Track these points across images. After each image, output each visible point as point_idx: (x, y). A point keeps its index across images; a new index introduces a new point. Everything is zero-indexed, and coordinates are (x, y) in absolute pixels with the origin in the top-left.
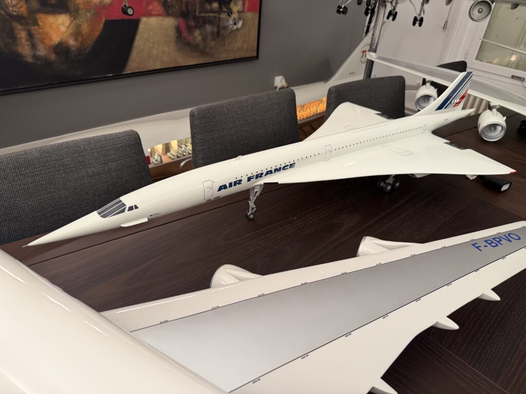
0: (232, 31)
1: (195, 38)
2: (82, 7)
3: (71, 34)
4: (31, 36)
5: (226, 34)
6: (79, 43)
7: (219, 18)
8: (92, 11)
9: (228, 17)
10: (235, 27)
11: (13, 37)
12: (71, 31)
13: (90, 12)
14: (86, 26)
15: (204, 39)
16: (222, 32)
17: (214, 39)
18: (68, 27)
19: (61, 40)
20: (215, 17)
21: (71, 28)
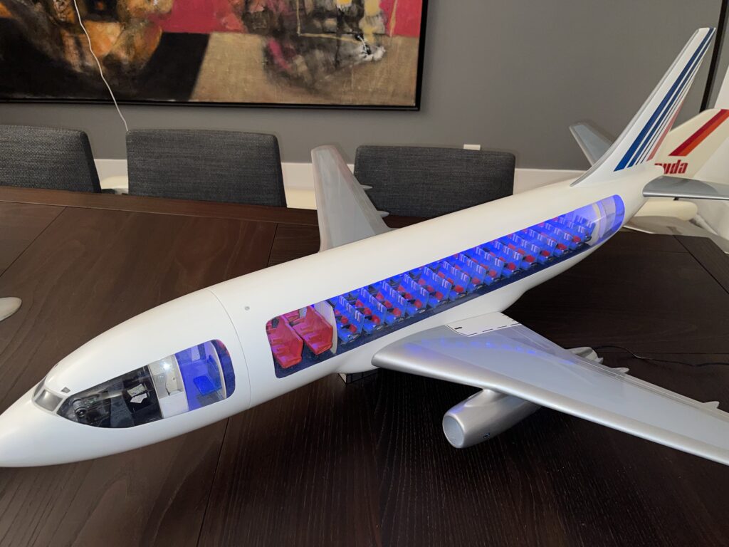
0: (364, 64)
1: (296, 67)
2: (134, 15)
3: (122, 46)
4: (79, 44)
5: (351, 66)
6: (132, 56)
7: (339, 42)
8: (146, 21)
9: (356, 42)
10: (369, 57)
11: (62, 44)
12: (122, 41)
13: (143, 21)
14: (140, 37)
15: (313, 70)
16: (344, 63)
17: (329, 71)
18: (119, 37)
19: (111, 52)
20: (330, 40)
21: (121, 38)
